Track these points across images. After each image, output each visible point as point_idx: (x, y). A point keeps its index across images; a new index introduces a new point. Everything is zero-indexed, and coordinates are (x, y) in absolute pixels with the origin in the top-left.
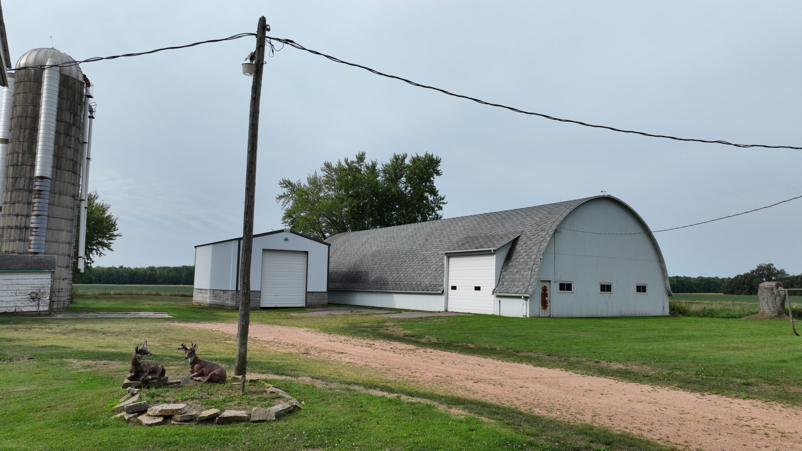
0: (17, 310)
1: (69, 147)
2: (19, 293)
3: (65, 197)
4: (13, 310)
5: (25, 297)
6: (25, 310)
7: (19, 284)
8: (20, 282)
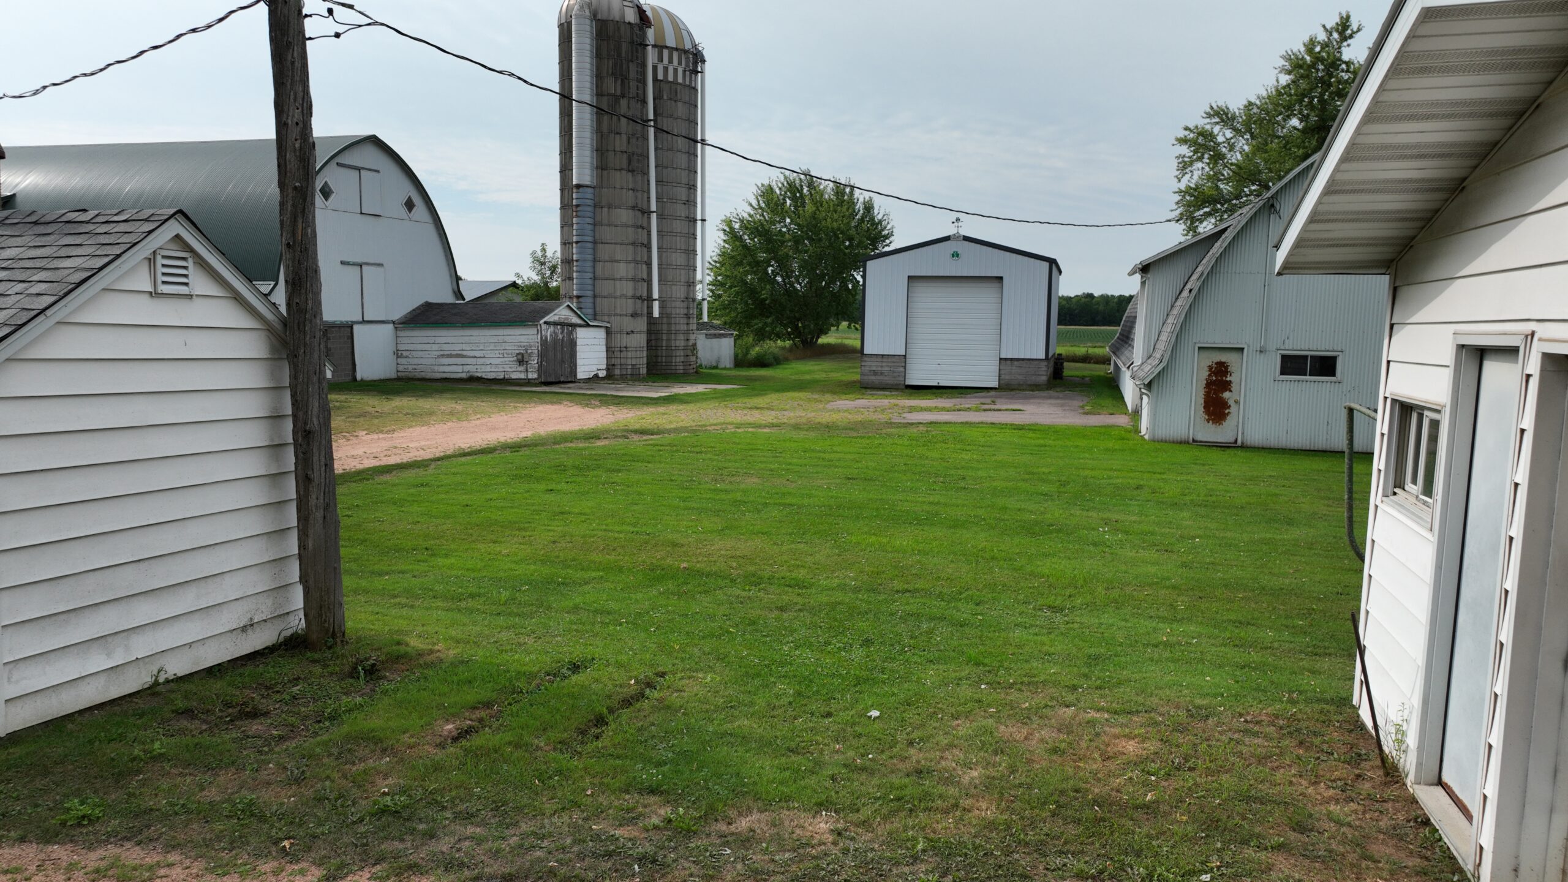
0: (506, 377)
1: (617, 133)
2: (507, 354)
3: (618, 210)
4: (502, 377)
5: (512, 359)
6: (514, 376)
7: (505, 342)
8: (507, 338)
